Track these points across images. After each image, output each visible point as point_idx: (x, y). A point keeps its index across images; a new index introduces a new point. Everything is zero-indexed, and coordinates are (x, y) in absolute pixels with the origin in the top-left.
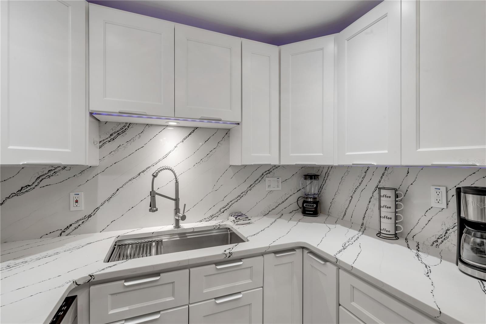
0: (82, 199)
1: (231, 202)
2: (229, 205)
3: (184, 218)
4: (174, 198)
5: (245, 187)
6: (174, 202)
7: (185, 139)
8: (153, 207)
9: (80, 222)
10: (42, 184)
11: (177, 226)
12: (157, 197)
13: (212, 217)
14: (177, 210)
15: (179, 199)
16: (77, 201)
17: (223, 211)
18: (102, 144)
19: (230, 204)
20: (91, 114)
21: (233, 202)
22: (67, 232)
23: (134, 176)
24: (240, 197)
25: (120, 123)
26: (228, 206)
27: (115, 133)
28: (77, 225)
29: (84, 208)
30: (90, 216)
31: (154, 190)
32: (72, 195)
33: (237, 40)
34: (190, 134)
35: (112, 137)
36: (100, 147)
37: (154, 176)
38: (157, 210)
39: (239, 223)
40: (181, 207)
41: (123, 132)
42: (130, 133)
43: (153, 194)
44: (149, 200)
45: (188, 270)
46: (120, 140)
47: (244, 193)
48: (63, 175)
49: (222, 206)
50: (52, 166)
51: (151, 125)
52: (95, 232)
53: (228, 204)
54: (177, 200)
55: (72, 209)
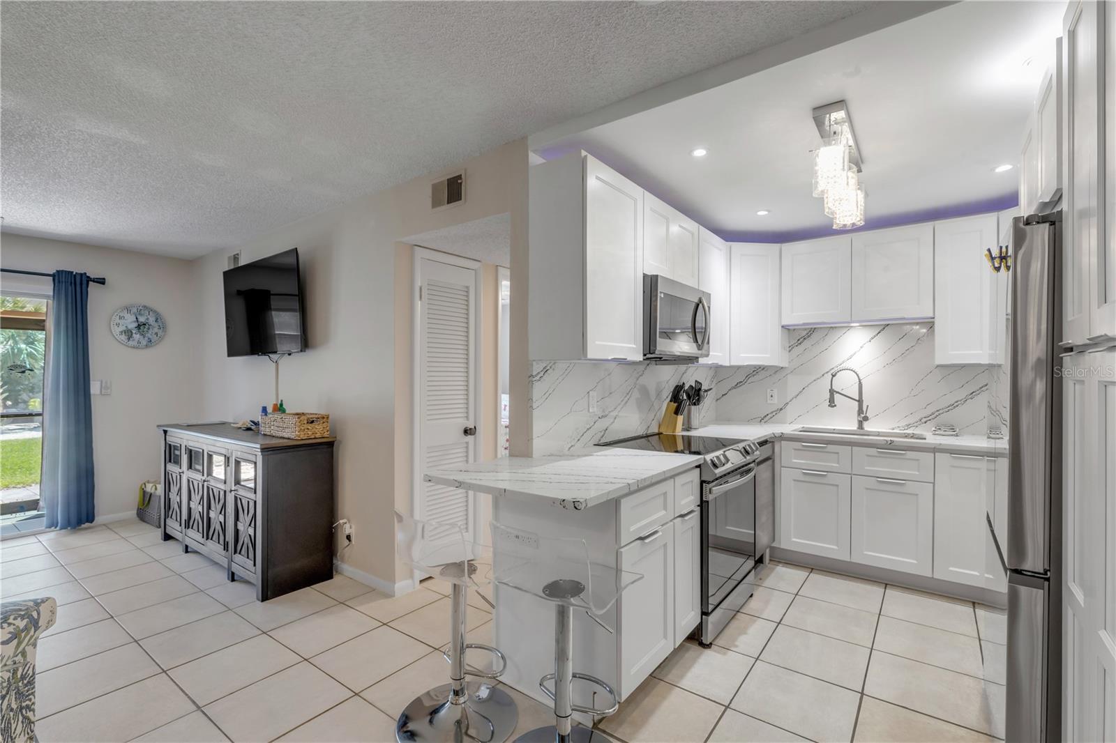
0: (775, 393)
1: (937, 411)
2: (935, 415)
3: (866, 419)
4: (857, 399)
5: (962, 394)
6: (857, 403)
7: (872, 338)
8: (832, 403)
9: (774, 414)
10: (748, 382)
11: (861, 426)
12: (836, 396)
13: (909, 426)
14: (860, 411)
15: (863, 401)
16: (772, 396)
17: (925, 420)
18: (791, 348)
19: (937, 413)
20: (783, 327)
21: (941, 412)
22: (765, 420)
23: (819, 376)
24: (953, 406)
25: (806, 329)
26: (933, 416)
27: (801, 338)
28: (771, 415)
29: (776, 402)
30: (781, 409)
31: (833, 388)
32: (769, 390)
33: (927, 227)
34: (879, 333)
35: (800, 342)
36: (790, 351)
37: (833, 376)
38: (835, 406)
39: (937, 432)
40: (864, 409)
41: (809, 336)
42: (815, 336)
43: (832, 392)
44: (828, 396)
45: (850, 447)
46: (807, 344)
47: (959, 402)
48: (762, 374)
49: (924, 415)
50: (755, 366)
51: (836, 327)
52: (785, 423)
53: (933, 414)
54: (860, 401)
55: (769, 402)
